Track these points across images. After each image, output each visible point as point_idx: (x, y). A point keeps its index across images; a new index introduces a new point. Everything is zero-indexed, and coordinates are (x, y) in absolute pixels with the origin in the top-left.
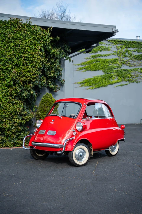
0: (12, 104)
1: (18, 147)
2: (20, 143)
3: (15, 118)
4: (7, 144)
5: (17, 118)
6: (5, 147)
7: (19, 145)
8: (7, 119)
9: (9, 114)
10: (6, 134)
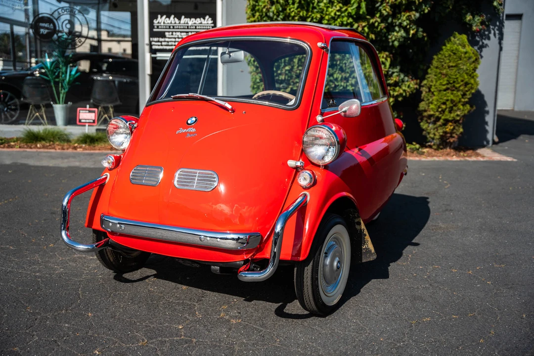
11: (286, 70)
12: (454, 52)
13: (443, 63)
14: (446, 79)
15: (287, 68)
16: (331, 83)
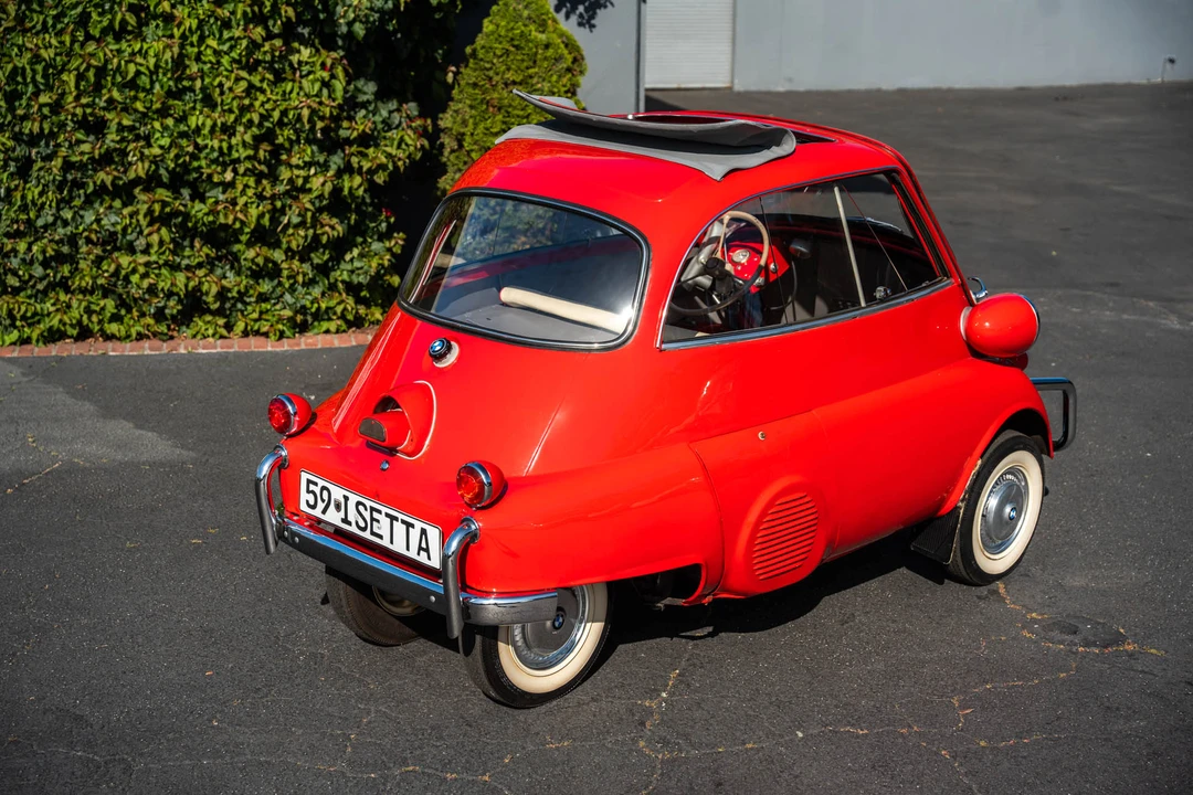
0: (270, 77)
1: (327, 331)
2: (339, 309)
3: (294, 161)
4: (256, 321)
5: (308, 165)
6: (246, 334)
7: (333, 326)
8: (241, 170)
9: (248, 138)
10: (245, 259)
11: (41, 106)
12: (516, 43)
13: (491, 73)
14: (500, 117)
15: (44, 99)
16: (184, 142)
